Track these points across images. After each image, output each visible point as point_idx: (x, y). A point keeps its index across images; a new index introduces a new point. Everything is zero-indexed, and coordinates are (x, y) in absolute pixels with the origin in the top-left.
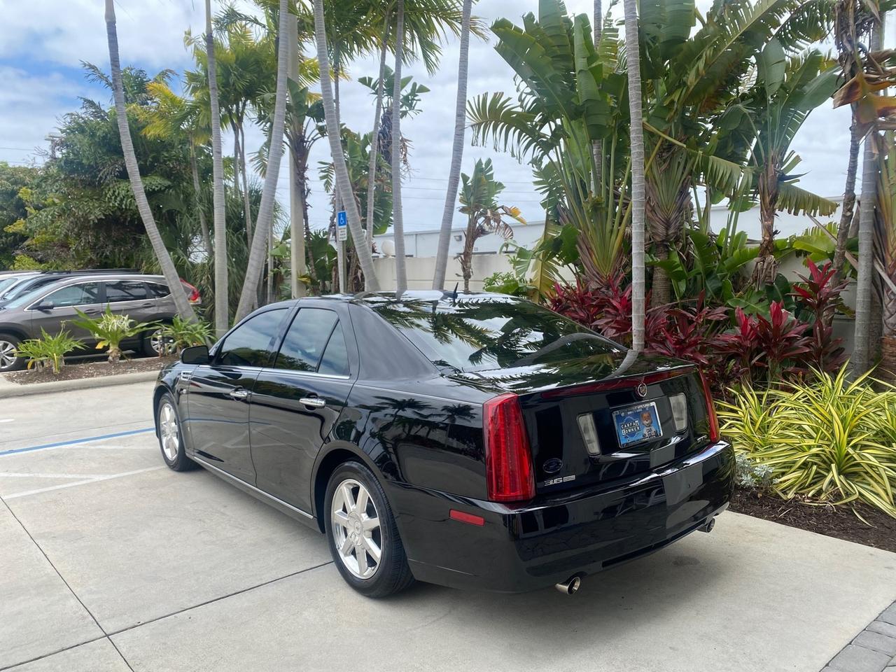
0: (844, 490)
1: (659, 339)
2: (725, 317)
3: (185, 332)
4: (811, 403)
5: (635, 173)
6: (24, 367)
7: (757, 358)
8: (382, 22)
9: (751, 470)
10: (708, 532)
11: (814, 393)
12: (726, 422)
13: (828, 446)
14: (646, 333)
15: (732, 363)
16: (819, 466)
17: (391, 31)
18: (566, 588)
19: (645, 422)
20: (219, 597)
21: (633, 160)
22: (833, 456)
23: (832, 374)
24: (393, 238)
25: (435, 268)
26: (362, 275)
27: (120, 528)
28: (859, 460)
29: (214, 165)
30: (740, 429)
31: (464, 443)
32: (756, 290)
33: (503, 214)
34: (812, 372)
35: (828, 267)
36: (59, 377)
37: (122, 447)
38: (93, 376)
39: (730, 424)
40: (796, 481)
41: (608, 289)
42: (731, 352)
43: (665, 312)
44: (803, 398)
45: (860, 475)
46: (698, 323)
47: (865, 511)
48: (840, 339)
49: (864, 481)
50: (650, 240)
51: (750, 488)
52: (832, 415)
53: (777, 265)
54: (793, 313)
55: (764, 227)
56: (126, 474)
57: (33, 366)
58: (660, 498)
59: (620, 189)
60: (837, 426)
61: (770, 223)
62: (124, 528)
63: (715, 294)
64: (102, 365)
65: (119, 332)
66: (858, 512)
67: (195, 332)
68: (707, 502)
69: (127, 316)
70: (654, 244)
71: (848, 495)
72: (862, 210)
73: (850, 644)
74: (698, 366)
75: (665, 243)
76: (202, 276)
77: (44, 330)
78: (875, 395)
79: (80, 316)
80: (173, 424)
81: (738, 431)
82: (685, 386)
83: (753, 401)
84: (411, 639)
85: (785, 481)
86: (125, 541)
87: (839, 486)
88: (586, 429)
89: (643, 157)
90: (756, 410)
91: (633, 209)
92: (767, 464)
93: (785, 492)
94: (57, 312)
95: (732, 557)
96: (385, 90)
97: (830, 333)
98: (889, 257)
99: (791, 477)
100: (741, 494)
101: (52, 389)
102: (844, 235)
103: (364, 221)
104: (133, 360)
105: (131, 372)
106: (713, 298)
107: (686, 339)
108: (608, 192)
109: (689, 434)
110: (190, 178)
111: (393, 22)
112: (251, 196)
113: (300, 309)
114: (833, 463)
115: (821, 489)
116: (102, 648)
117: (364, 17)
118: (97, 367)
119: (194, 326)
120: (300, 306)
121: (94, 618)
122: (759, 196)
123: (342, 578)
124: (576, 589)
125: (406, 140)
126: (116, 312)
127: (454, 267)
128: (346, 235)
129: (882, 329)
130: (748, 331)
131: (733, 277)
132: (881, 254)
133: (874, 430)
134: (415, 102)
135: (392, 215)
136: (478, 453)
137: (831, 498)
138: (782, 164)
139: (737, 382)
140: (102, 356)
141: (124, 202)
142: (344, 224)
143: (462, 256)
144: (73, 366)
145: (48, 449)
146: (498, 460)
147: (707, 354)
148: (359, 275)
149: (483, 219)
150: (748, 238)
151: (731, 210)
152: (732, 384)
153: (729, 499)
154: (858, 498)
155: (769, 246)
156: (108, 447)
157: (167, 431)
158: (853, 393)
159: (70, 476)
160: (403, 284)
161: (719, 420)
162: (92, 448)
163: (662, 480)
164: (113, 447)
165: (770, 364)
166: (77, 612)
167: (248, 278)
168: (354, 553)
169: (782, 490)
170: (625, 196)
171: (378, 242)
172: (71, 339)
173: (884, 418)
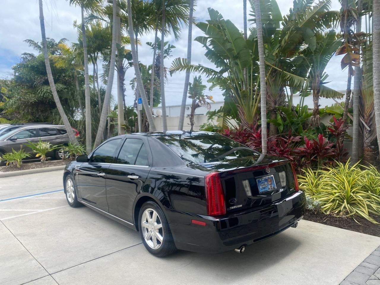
0: (349, 210)
1: (273, 150)
2: (300, 140)
3: (74, 149)
4: (336, 175)
5: (262, 82)
6: (5, 165)
7: (313, 157)
8: (155, 20)
9: (312, 203)
10: (295, 227)
11: (337, 171)
12: (301, 184)
13: (343, 192)
14: (268, 147)
15: (303, 159)
16: (339, 201)
17: (159, 23)
18: (239, 250)
19: (269, 183)
20: (95, 258)
21: (261, 77)
22: (345, 197)
23: (343, 163)
24: (161, 108)
25: (179, 121)
26: (148, 124)
27: (51, 231)
28: (355, 198)
29: (85, 79)
30: (307, 186)
31: (196, 193)
32: (312, 129)
33: (206, 98)
34: (336, 162)
35: (341, 119)
36: (20, 169)
37: (49, 198)
38: (34, 168)
39: (303, 184)
40: (330, 207)
41: (251, 129)
42: (303, 155)
43: (275, 138)
44: (332, 173)
45: (356, 204)
46: (289, 143)
47: (358, 219)
48: (347, 149)
49: (358, 207)
50: (268, 109)
51: (311, 210)
52: (344, 180)
53: (320, 119)
54: (327, 138)
55: (314, 103)
56: (52, 209)
57: (9, 165)
58: (276, 214)
59: (256, 88)
60: (346, 184)
61: (317, 102)
62: (53, 231)
63: (295, 131)
64: (38, 163)
65: (45, 149)
66: (355, 219)
67: (77, 149)
68: (294, 216)
69: (49, 143)
70: (270, 111)
71: (351, 212)
72: (354, 96)
73: (353, 271)
74: (290, 160)
75: (275, 110)
76: (80, 125)
77: (13, 149)
78: (361, 171)
79: (29, 143)
80: (72, 188)
81: (306, 187)
82: (285, 168)
83: (312, 175)
84: (176, 273)
85: (326, 207)
86: (54, 236)
87: (348, 209)
88: (246, 186)
89: (265, 75)
90: (313, 178)
91: (261, 96)
92: (319, 200)
93: (326, 211)
94: (18, 141)
95: (305, 238)
96: (157, 47)
97: (343, 147)
98: (365, 115)
99: (328, 205)
100: (308, 213)
101: (17, 174)
102: (347, 107)
103: (149, 102)
104: (51, 161)
105: (51, 166)
106: (295, 133)
107: (284, 149)
108: (250, 89)
109: (287, 188)
110: (74, 84)
111: (160, 19)
112: (101, 92)
113: (126, 139)
114: (345, 199)
115: (340, 210)
116: (48, 280)
117: (148, 17)
118: (36, 165)
119: (77, 146)
120: (127, 138)
121: (44, 268)
122: (312, 91)
123: (146, 249)
124: (243, 251)
125: (166, 68)
126: (44, 141)
127: (187, 121)
128: (142, 108)
129: (363, 144)
130: (309, 146)
131: (303, 124)
132: (362, 114)
133: (361, 185)
134: (169, 52)
135: (160, 99)
136: (202, 197)
137: (345, 214)
138: (321, 77)
139: (305, 167)
140: (38, 160)
141: (45, 94)
142: (141, 103)
143: (190, 116)
144: (26, 164)
145: (17, 199)
146: (211, 199)
147: (292, 155)
148: (147, 124)
149: (198, 100)
150: (309, 108)
151: (301, 96)
152: (303, 168)
153: (303, 215)
154: (355, 214)
155: (317, 111)
156: (44, 198)
157: (69, 190)
158: (352, 171)
159: (28, 210)
160: (166, 128)
161: (299, 182)
162: (37, 198)
163: (276, 207)
164: (46, 198)
165: (318, 159)
166: (37, 265)
167: (100, 126)
168: (151, 239)
169: (325, 211)
170: (258, 91)
171: (155, 110)
172: (25, 153)
173: (365, 181)
